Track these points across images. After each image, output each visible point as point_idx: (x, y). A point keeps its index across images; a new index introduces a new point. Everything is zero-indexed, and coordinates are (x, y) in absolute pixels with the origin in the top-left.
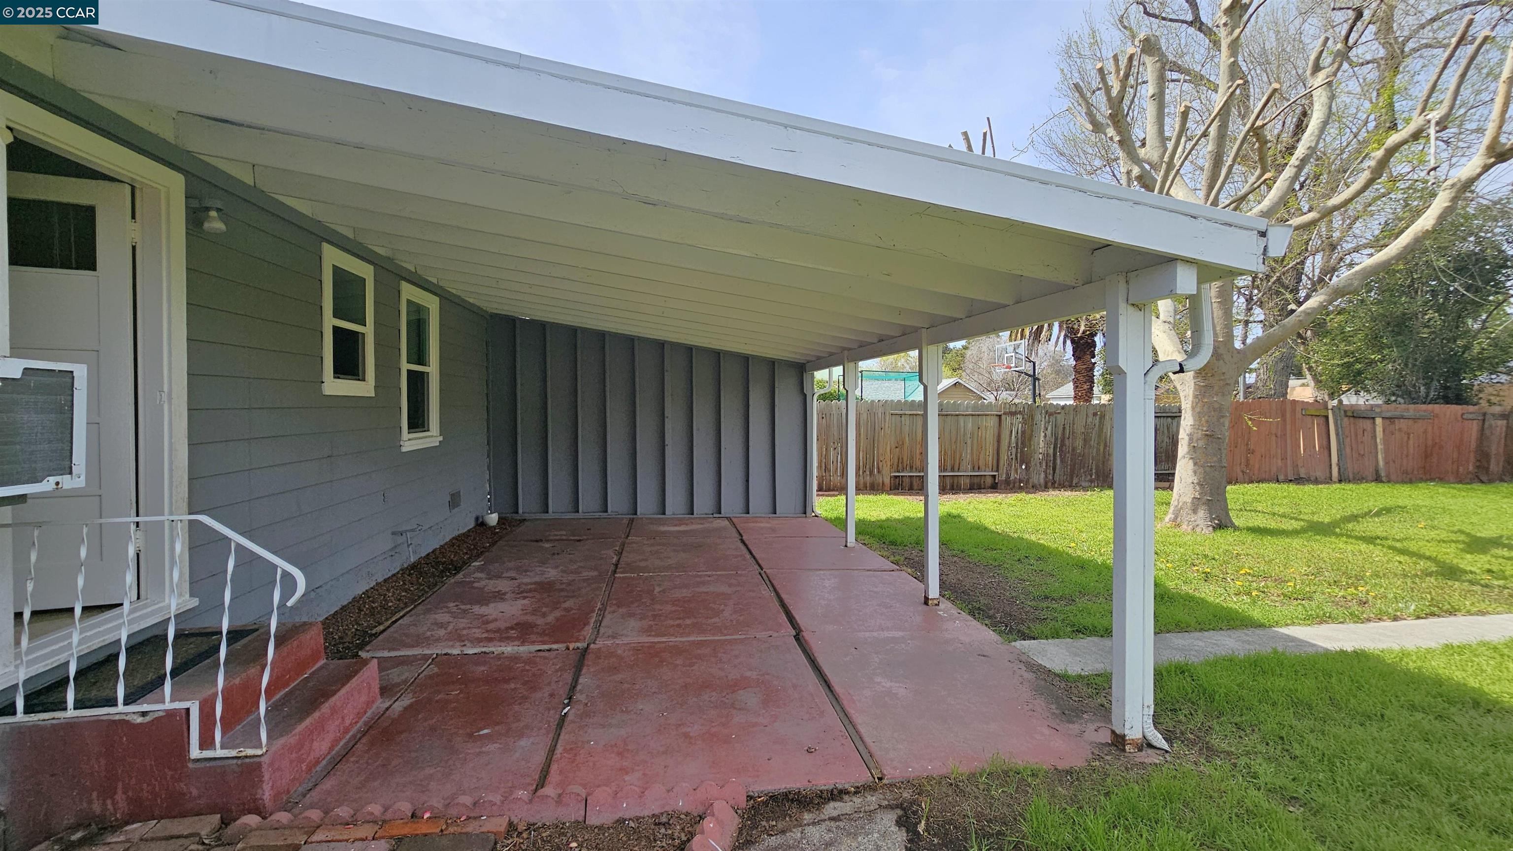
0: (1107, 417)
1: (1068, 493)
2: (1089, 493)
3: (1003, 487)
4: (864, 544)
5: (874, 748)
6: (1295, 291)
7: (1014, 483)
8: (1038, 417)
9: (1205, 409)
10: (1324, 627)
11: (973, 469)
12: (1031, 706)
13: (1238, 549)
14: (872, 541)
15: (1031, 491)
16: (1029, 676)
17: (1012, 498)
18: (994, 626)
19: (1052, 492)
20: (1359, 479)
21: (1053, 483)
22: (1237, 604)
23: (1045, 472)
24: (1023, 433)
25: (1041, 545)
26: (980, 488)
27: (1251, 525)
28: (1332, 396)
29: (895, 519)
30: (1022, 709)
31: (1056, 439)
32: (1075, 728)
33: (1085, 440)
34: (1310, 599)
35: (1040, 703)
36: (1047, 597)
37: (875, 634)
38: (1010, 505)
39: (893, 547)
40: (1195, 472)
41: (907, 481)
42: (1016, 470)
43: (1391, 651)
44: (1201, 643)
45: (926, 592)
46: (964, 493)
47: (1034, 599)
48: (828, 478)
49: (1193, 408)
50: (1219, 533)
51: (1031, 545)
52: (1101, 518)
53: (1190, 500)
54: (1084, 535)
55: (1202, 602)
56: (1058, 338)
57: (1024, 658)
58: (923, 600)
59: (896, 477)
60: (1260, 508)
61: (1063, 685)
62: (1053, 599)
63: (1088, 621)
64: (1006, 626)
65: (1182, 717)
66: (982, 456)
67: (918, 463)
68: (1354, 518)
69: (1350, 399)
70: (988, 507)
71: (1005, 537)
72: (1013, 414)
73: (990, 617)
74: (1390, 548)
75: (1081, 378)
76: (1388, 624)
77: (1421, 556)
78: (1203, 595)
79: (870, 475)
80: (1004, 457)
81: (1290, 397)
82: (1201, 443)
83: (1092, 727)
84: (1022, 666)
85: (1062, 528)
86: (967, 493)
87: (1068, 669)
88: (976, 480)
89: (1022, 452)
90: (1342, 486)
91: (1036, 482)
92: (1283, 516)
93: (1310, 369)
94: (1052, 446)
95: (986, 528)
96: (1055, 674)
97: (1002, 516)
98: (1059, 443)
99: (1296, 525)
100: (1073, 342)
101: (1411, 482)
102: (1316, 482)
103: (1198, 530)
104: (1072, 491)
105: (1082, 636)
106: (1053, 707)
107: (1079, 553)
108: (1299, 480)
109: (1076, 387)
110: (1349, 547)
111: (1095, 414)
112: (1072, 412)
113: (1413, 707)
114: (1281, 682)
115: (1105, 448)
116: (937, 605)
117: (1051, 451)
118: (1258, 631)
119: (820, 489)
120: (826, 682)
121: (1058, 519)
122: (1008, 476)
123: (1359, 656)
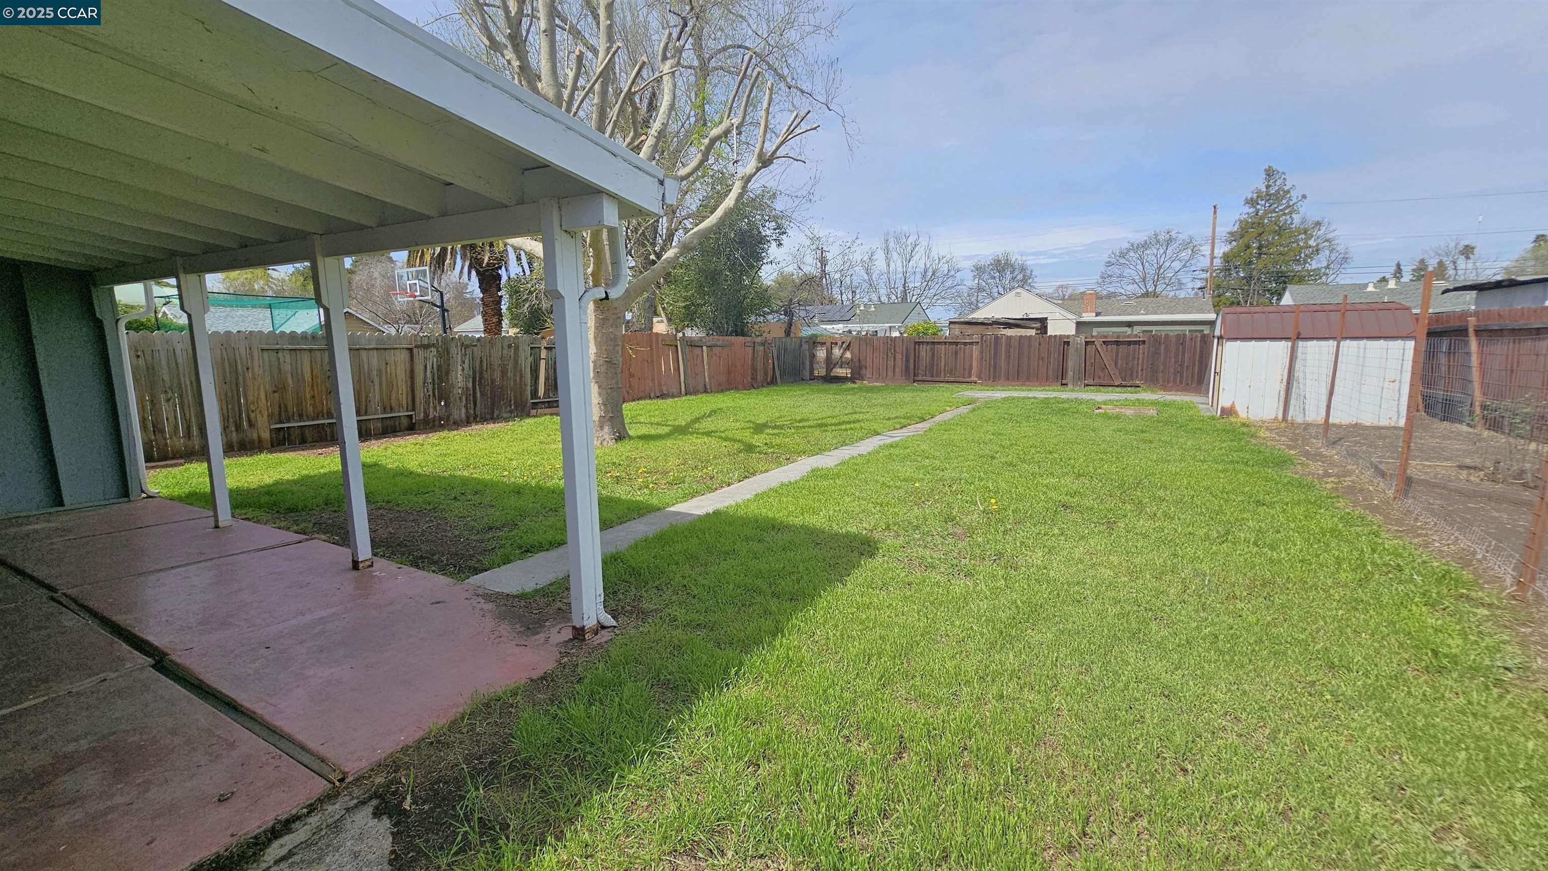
0: (520, 348)
1: (491, 426)
2: (510, 423)
3: (422, 426)
4: (248, 519)
5: (322, 751)
6: (654, 244)
7: (434, 421)
8: (453, 350)
9: (604, 339)
10: (695, 499)
11: (384, 410)
12: (497, 633)
13: (634, 455)
14: (257, 513)
15: (453, 427)
16: (490, 606)
17: (434, 438)
18: (442, 570)
19: (474, 427)
20: (695, 392)
21: (475, 418)
22: (640, 496)
23: (466, 406)
24: (439, 367)
25: (475, 479)
26: (395, 431)
27: (639, 434)
28: (677, 331)
29: (288, 481)
30: (489, 639)
31: (474, 373)
32: (541, 637)
33: (502, 372)
34: (684, 482)
35: (505, 628)
36: (490, 528)
37: (293, 622)
38: (433, 445)
39: (292, 514)
40: (600, 394)
41: (295, 435)
42: (435, 408)
43: (731, 506)
44: (623, 534)
45: (354, 554)
46: (377, 439)
47: (478, 533)
48: (161, 442)
49: (595, 338)
50: (620, 444)
51: (465, 481)
52: (525, 445)
53: (597, 419)
54: (514, 462)
55: (619, 500)
56: (462, 268)
57: (480, 591)
58: (351, 565)
59: (279, 429)
60: (642, 420)
61: (523, 603)
62: (497, 528)
63: (530, 539)
64: (455, 567)
65: (621, 596)
66: (393, 397)
67: (310, 409)
68: (697, 420)
69: (689, 333)
70: (408, 449)
71: (434, 478)
72: (426, 347)
73: (435, 563)
74: (720, 437)
75: (490, 311)
76: (726, 489)
77: (735, 440)
78: (618, 495)
79: (237, 430)
80: (420, 394)
81: (654, 331)
82: (603, 369)
83: (554, 630)
84: (480, 599)
85: (493, 459)
86: (380, 438)
87: (524, 587)
88: (389, 423)
89: (440, 387)
90: (688, 397)
91: (457, 417)
92: (658, 424)
93: (664, 309)
94: (471, 380)
95: (411, 473)
96: (514, 597)
97: (429, 458)
98: (478, 376)
99: (667, 430)
100: (478, 273)
101: (722, 391)
102: (673, 396)
103: (605, 443)
104: (494, 423)
105: (530, 555)
106: (518, 626)
107: (513, 480)
108: (663, 396)
109: (485, 321)
110: (699, 441)
111: (510, 346)
112: (488, 344)
113: (747, 539)
114: (679, 547)
115: (521, 379)
116: (371, 566)
117: (470, 385)
118: (658, 513)
119: (149, 459)
120: (228, 704)
121: (487, 452)
122: (426, 415)
123: (717, 513)
